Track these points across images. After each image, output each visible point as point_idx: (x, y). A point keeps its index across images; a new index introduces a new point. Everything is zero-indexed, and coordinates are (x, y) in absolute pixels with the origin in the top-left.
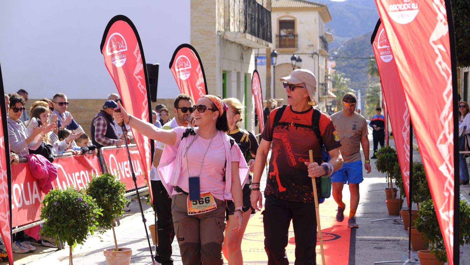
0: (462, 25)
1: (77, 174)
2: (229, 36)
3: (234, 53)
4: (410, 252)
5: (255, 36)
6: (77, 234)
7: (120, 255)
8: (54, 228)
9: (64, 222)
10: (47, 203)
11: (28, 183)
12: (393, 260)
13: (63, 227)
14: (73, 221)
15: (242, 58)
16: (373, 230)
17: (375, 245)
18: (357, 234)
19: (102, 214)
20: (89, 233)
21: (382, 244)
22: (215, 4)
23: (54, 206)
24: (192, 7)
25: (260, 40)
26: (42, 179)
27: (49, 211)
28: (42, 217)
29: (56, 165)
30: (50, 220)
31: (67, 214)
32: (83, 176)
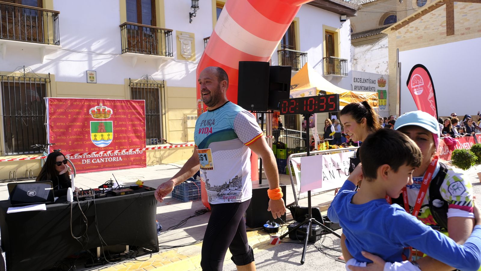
1: (465, 144)
6: (466, 166)
9: (461, 161)
10: (454, 154)
13: (460, 164)
14: (464, 161)
19: (477, 159)
20: (471, 166)
23: (457, 155)
26: (451, 145)
27: (454, 157)
28: (452, 159)
29: (457, 140)
31: (462, 158)
32: (467, 145)
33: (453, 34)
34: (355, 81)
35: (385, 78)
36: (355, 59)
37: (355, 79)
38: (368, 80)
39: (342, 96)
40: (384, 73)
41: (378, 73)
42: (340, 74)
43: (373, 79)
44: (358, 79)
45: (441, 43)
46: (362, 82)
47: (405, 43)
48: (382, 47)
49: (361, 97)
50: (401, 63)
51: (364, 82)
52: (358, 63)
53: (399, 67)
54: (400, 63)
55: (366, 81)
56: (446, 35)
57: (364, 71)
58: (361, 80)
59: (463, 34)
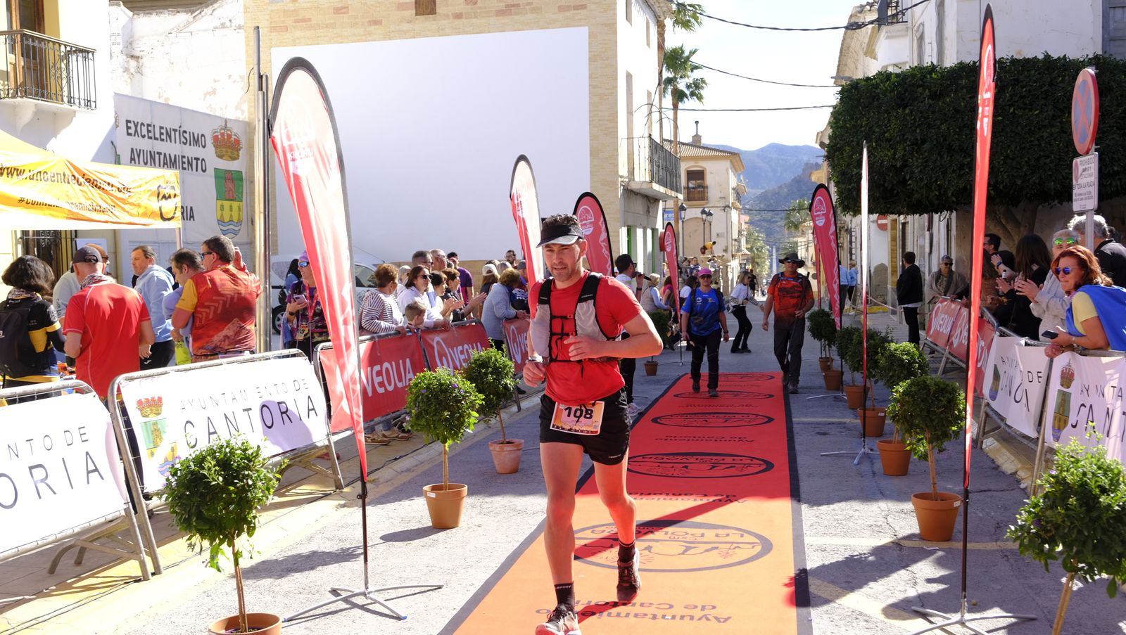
0: (911, 164)
1: (460, 348)
2: (633, 186)
3: (639, 205)
4: (864, 441)
5: (664, 186)
6: (452, 429)
7: (508, 449)
8: (423, 422)
11: (401, 361)
12: (842, 450)
13: (434, 421)
15: (649, 212)
16: (811, 410)
17: (818, 430)
18: (793, 415)
21: (825, 429)
22: (617, 150)
23: (423, 394)
24: (592, 154)
25: (669, 191)
27: (416, 400)
30: (417, 411)
31: (439, 404)
32: (467, 350)
33: (433, 11)
34: (130, 131)
35: (236, 130)
36: (132, 56)
37: (131, 125)
38: (177, 133)
39: (27, 174)
40: (231, 114)
41: (212, 113)
42: (66, 99)
43: (197, 131)
44: (142, 124)
45: (402, 35)
46: (156, 139)
47: (295, 22)
48: (223, 26)
49: (109, 184)
50: (267, 76)
51: (163, 137)
52: (145, 70)
53: (261, 88)
54: (264, 79)
55: (169, 135)
56: (414, 12)
57: (167, 99)
58: (150, 128)
59: (458, 16)
